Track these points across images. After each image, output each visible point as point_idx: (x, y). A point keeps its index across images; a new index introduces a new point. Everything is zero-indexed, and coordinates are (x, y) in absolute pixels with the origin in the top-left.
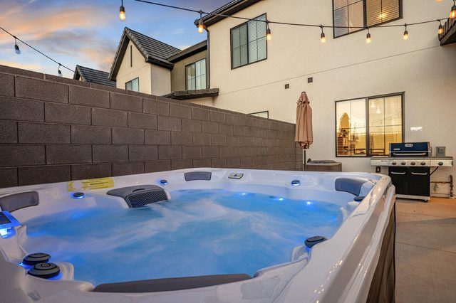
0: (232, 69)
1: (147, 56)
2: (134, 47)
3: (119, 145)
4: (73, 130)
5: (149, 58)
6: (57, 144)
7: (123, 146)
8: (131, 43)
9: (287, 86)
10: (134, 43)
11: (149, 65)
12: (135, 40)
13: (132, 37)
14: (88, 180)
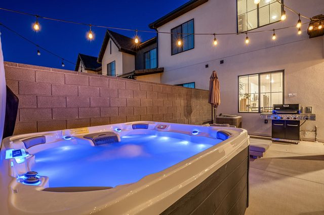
0: (172, 55)
1: (120, 48)
2: (112, 42)
3: (95, 107)
4: (68, 100)
5: (121, 48)
6: (58, 108)
7: (97, 108)
8: (110, 39)
9: (207, 66)
10: (112, 39)
11: (121, 53)
12: (113, 37)
13: (111, 36)
14: (74, 129)
